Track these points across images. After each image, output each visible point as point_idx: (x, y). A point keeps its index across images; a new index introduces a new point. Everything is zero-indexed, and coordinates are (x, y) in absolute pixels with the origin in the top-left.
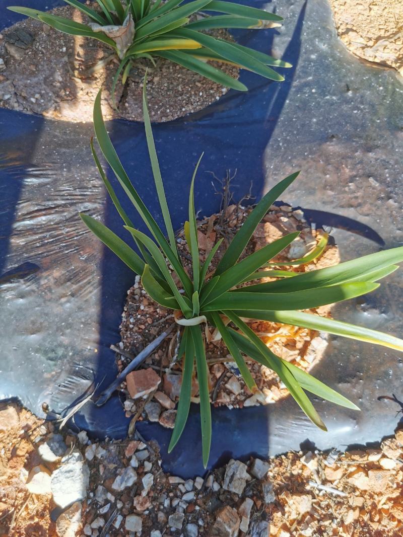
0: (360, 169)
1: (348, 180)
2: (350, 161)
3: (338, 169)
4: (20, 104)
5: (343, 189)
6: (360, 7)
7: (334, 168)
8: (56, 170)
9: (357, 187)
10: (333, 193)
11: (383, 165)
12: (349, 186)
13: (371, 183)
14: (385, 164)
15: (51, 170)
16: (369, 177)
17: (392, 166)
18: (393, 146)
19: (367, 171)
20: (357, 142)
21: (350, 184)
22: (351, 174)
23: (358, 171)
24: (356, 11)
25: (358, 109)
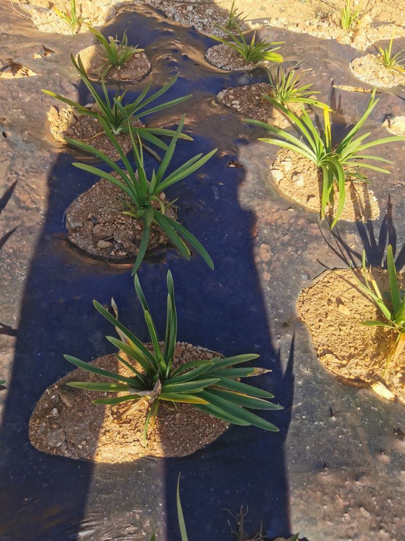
0: (351, 498)
1: (343, 510)
2: (342, 491)
3: (333, 499)
4: (70, 451)
5: (340, 519)
6: (333, 328)
7: (330, 499)
8: (99, 520)
9: (352, 517)
10: (332, 524)
11: (371, 493)
12: (344, 517)
13: (362, 514)
14: (372, 491)
15: (95, 520)
16: (360, 506)
17: (378, 492)
18: (376, 470)
19: (358, 500)
20: (345, 470)
21: (345, 515)
22: (344, 504)
23: (350, 501)
24: (329, 332)
25: (342, 433)
